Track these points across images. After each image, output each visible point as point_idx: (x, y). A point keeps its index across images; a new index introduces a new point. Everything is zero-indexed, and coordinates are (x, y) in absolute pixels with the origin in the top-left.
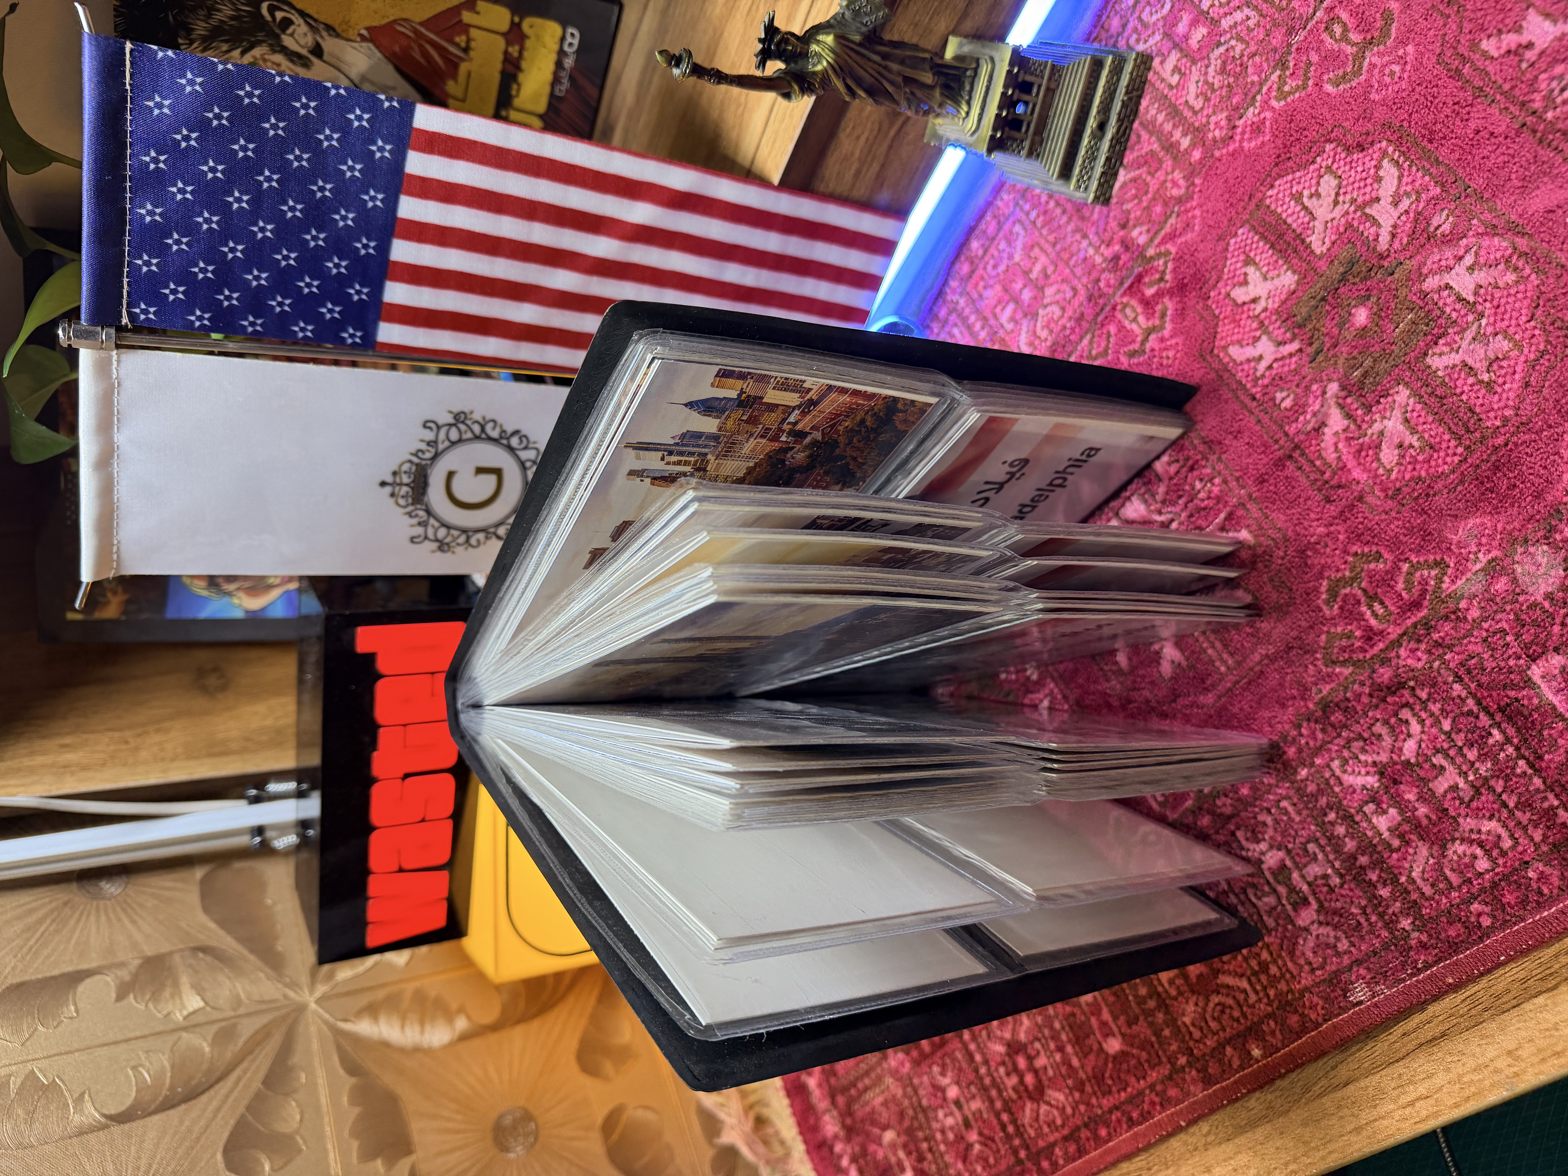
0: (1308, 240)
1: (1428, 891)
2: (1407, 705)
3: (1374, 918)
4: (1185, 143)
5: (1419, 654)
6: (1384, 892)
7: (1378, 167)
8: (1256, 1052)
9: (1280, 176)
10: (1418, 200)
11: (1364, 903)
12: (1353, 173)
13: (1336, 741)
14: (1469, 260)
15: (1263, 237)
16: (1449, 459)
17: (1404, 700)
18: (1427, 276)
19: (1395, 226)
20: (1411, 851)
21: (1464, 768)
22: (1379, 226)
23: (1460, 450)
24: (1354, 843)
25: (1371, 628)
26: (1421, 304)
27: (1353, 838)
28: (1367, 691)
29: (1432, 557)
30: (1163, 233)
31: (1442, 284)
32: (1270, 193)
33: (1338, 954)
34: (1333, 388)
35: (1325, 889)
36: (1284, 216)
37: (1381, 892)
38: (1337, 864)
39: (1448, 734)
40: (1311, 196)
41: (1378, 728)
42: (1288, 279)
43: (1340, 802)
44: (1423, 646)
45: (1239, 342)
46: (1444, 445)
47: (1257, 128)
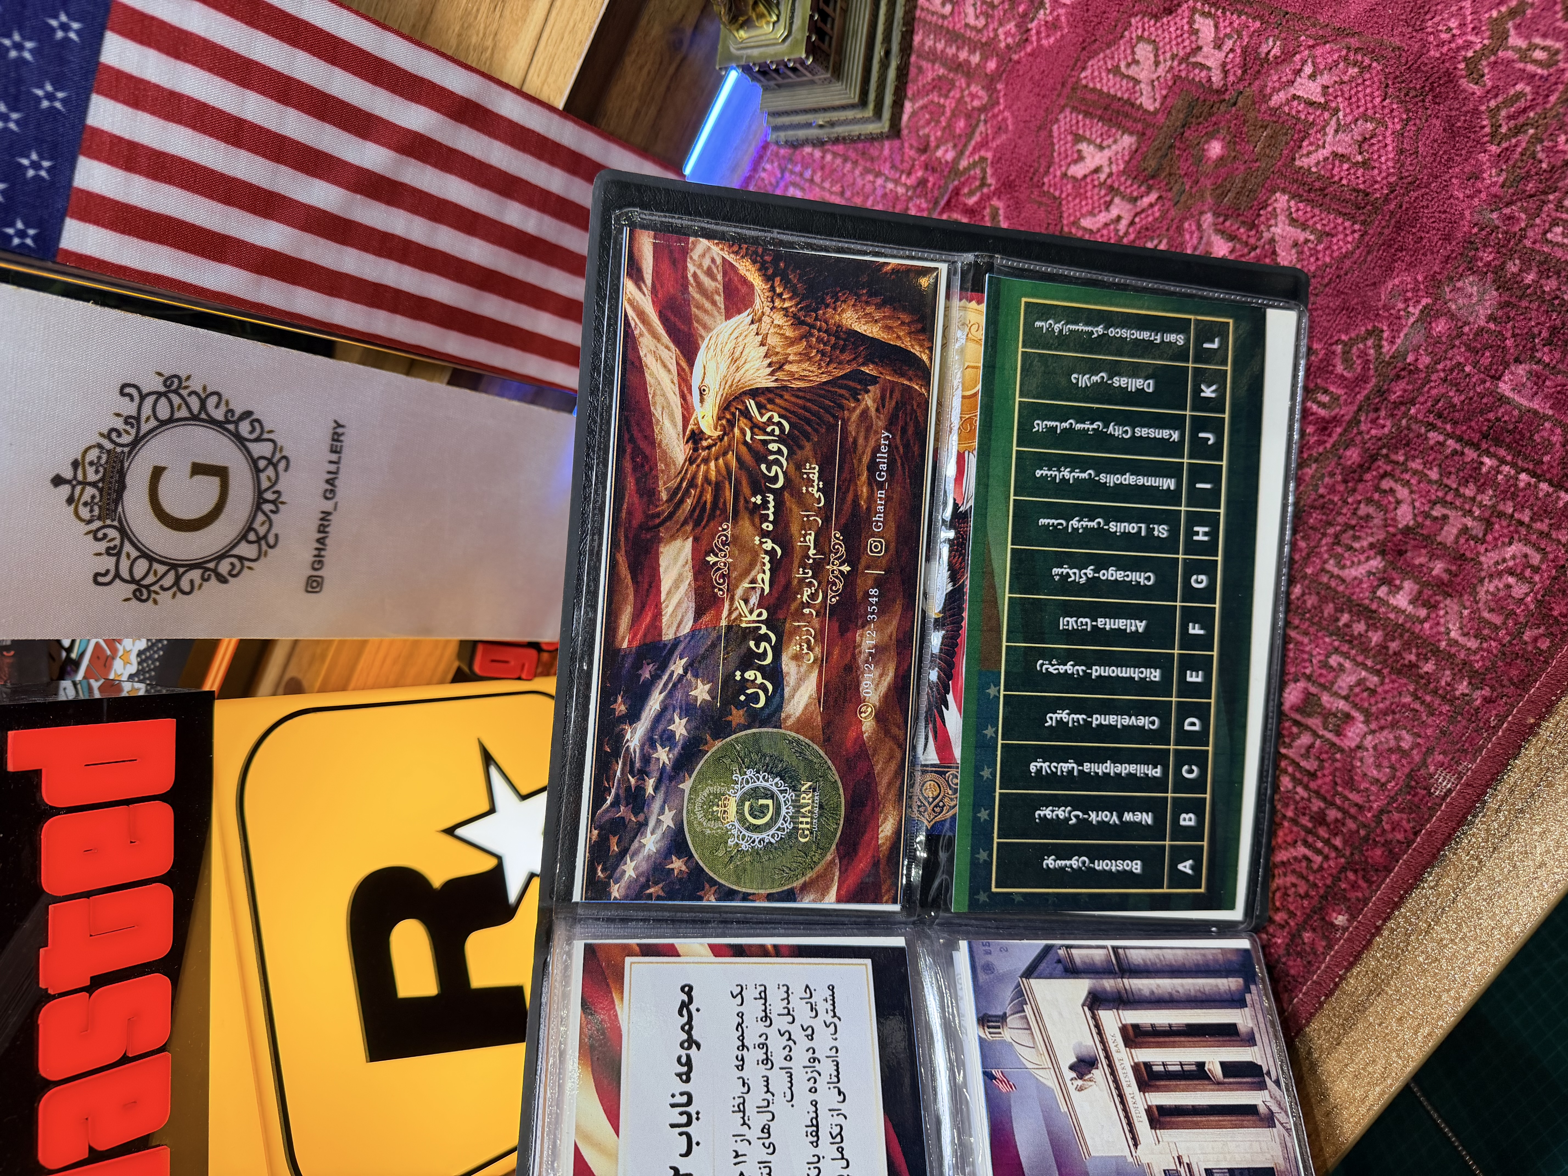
0: (1138, 102)
1: (1473, 644)
2: (1385, 475)
3: (1428, 698)
4: (975, 59)
5: (1382, 422)
6: (1428, 667)
7: (1191, 22)
8: (1340, 920)
9: (1089, 58)
10: (1240, 37)
11: (1411, 688)
12: (1166, 34)
13: (1324, 542)
14: (1308, 69)
15: (1087, 114)
16: (1350, 239)
17: (1381, 471)
18: (1271, 95)
19: (1224, 65)
20: (1442, 613)
21: (1467, 507)
22: (1209, 69)
23: (1357, 227)
24: (1380, 633)
25: (1323, 418)
26: (1274, 119)
27: (1376, 629)
28: (1339, 478)
29: (1363, 329)
30: (973, 143)
31: (1289, 96)
32: (1083, 75)
33: (1405, 753)
34: (1208, 219)
35: (1365, 694)
36: (1105, 89)
37: (1425, 669)
38: (1369, 663)
39: (1440, 483)
40: (1128, 65)
41: (1363, 510)
42: (1127, 141)
43: (1350, 600)
44: (1383, 413)
45: (1091, 213)
46: (1340, 228)
47: (1052, 26)
